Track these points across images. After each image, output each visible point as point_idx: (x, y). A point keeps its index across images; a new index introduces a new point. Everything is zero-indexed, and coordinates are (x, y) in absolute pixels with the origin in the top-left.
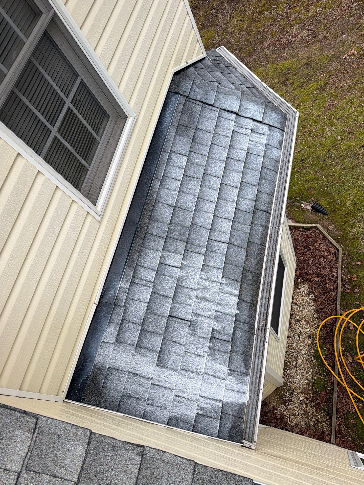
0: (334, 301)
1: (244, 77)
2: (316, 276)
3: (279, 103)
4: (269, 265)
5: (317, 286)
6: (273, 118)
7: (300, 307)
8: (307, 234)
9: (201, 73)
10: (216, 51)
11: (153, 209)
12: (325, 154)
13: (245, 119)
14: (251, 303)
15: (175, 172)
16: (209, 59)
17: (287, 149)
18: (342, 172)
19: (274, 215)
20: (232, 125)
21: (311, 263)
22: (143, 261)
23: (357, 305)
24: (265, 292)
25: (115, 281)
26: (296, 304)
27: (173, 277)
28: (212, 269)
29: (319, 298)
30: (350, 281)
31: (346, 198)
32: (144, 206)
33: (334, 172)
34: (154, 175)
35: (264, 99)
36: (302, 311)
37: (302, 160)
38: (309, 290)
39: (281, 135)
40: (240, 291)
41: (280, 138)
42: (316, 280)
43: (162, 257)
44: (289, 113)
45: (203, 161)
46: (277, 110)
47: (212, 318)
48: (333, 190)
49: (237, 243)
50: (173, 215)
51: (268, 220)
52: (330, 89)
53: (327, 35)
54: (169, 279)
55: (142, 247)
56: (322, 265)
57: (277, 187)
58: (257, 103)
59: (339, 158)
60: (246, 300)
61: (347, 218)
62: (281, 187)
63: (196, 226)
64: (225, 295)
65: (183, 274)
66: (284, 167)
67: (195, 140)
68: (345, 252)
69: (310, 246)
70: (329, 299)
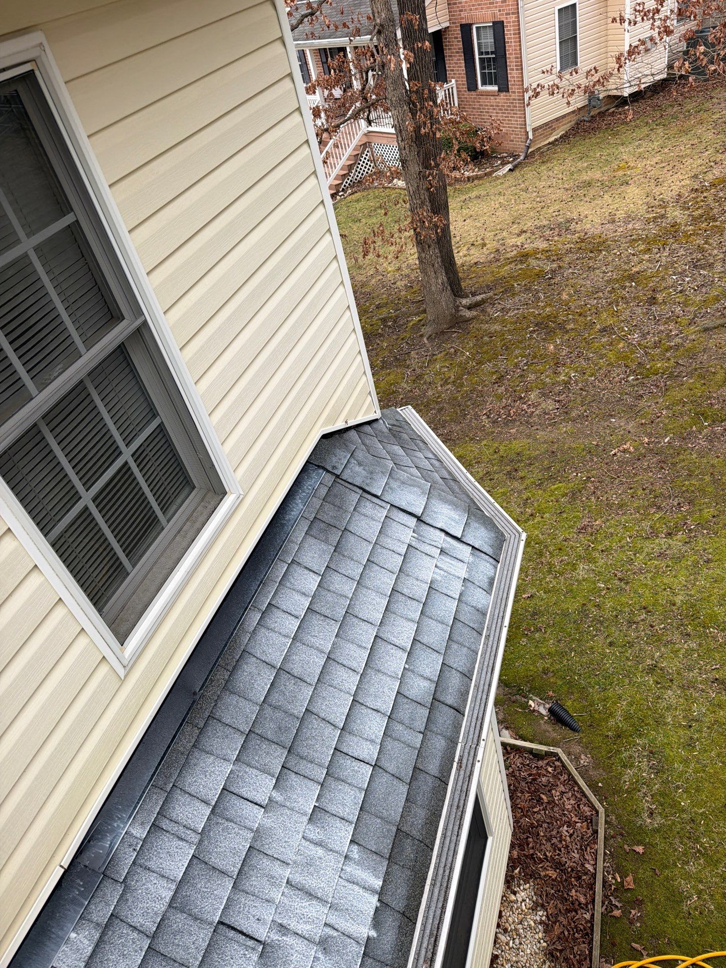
0: (587, 934)
1: (439, 460)
2: (551, 867)
3: (493, 513)
4: (450, 827)
5: (553, 891)
6: (480, 536)
7: (514, 939)
8: (537, 767)
9: (368, 442)
10: (397, 412)
11: (234, 667)
12: (576, 609)
13: (432, 529)
14: (403, 914)
15: (293, 601)
16: (384, 422)
17: (501, 593)
18: (608, 651)
19: (470, 718)
20: (407, 536)
21: (542, 834)
22: (189, 780)
23: (635, 952)
24: (436, 891)
25: (119, 818)
26: (505, 930)
27: (245, 827)
28: (331, 820)
29: (555, 923)
30: (621, 888)
31: (615, 703)
32: (218, 659)
33: (592, 648)
34: (252, 599)
35: (468, 501)
36: (518, 949)
37: (534, 614)
38: (534, 898)
39: (492, 567)
40: (384, 881)
41: (491, 573)
42: (551, 877)
43: (232, 776)
44: (509, 532)
45: (349, 588)
46: (488, 523)
47: (314, 943)
48: (589, 683)
49: (391, 768)
50: (272, 685)
51: (457, 727)
52: (587, 498)
53: (585, 414)
54: (236, 829)
55: (194, 746)
56: (564, 843)
57: (480, 663)
58: (456, 506)
59: (601, 623)
60: (393, 906)
61: (615, 744)
62: (486, 663)
63: (313, 716)
64: (350, 886)
65: (268, 823)
66: (494, 626)
67: (339, 550)
68: (612, 819)
69: (541, 795)
70: (576, 927)
